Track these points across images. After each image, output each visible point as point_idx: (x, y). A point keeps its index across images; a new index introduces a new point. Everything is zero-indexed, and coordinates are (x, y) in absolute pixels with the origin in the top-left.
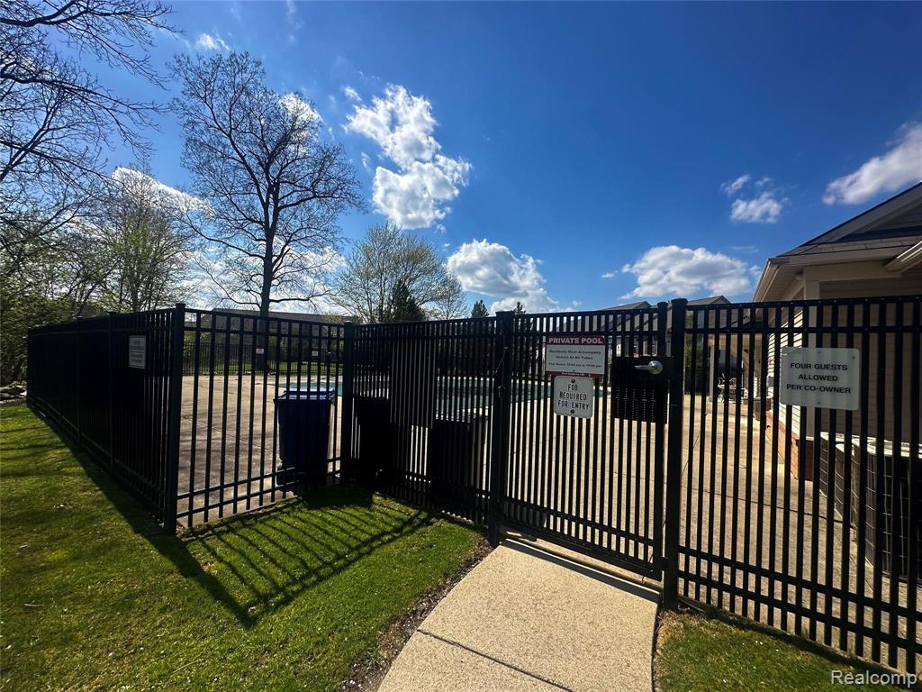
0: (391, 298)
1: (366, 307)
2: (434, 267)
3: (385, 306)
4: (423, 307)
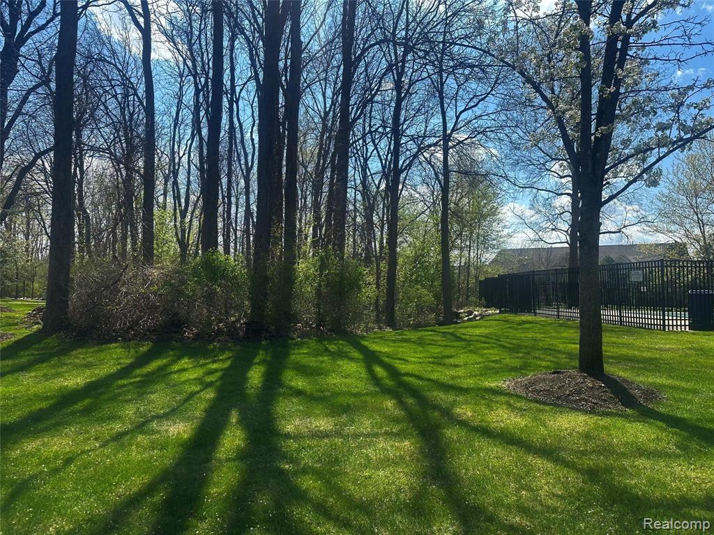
1: (697, 231)
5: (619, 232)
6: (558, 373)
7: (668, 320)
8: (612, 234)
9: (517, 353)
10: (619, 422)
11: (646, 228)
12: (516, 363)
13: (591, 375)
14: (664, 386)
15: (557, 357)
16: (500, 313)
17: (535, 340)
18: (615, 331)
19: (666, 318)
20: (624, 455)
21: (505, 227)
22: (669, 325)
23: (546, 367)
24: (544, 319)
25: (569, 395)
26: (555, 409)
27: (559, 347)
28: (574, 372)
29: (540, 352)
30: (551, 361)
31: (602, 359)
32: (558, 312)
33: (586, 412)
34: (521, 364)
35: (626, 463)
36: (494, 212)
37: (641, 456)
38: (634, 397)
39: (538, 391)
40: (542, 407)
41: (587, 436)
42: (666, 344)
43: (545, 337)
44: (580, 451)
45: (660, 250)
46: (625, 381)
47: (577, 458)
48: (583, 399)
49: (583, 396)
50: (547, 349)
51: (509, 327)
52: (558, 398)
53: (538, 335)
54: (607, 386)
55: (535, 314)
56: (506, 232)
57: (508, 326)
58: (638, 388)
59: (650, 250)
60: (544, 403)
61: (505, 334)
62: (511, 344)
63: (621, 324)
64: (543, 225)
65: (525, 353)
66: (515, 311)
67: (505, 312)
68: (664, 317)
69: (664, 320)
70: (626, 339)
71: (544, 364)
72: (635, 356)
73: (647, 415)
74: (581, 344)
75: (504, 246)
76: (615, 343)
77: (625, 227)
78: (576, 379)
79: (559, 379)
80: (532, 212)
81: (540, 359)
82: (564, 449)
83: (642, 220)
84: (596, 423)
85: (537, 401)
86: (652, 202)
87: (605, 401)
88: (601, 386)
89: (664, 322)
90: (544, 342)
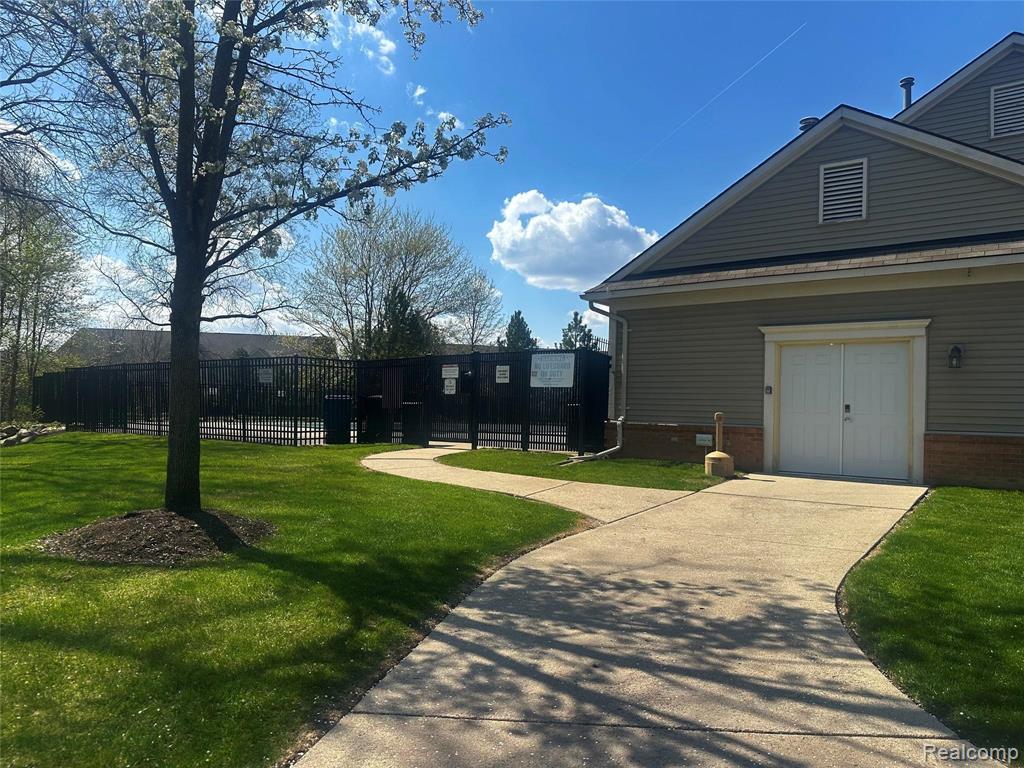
0: (383, 312)
1: (345, 325)
2: (448, 260)
3: (374, 324)
4: (434, 321)
5: (255, 317)
6: (134, 515)
7: (301, 432)
8: (245, 319)
9: (77, 491)
10: (209, 574)
11: (289, 315)
12: (72, 507)
13: (180, 514)
14: (278, 517)
15: (142, 493)
16: (67, 430)
17: (114, 469)
18: (234, 450)
19: (299, 429)
20: (207, 618)
21: (85, 292)
22: (301, 439)
23: (121, 509)
24: (137, 437)
25: (145, 546)
26: (120, 570)
27: (149, 477)
28: (156, 512)
29: (117, 487)
30: (129, 500)
31: (198, 490)
32: (160, 425)
33: (166, 568)
34: (79, 508)
35: (207, 628)
36: (65, 266)
37: (229, 613)
38: (237, 537)
39: (96, 548)
40: (99, 570)
41: (160, 602)
42: (292, 462)
43: (131, 464)
44: (146, 625)
45: (304, 345)
46: (229, 515)
47: (139, 636)
48: (167, 550)
49: (165, 544)
50: (129, 481)
51: (76, 452)
52: (128, 554)
53: (120, 462)
54: (202, 526)
55: (125, 430)
56: (86, 300)
57: (75, 450)
58: (245, 523)
59: (293, 344)
60: (104, 565)
61: (66, 463)
62: (72, 478)
63: (244, 440)
64: (150, 296)
65: (91, 491)
66: (91, 426)
67: (75, 428)
68: (296, 429)
69: (296, 432)
70: (247, 460)
71: (120, 504)
72: (251, 481)
73: (248, 556)
74: (170, 471)
75: (83, 323)
76: (230, 466)
77: (262, 310)
78: (160, 519)
79: (132, 525)
80: (133, 274)
81: (114, 498)
82: (119, 629)
83: (284, 304)
84: (178, 582)
85: (93, 563)
86: (296, 282)
87: (196, 547)
88: (193, 527)
89: (296, 435)
90: (126, 472)
